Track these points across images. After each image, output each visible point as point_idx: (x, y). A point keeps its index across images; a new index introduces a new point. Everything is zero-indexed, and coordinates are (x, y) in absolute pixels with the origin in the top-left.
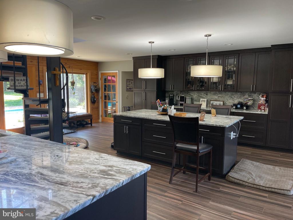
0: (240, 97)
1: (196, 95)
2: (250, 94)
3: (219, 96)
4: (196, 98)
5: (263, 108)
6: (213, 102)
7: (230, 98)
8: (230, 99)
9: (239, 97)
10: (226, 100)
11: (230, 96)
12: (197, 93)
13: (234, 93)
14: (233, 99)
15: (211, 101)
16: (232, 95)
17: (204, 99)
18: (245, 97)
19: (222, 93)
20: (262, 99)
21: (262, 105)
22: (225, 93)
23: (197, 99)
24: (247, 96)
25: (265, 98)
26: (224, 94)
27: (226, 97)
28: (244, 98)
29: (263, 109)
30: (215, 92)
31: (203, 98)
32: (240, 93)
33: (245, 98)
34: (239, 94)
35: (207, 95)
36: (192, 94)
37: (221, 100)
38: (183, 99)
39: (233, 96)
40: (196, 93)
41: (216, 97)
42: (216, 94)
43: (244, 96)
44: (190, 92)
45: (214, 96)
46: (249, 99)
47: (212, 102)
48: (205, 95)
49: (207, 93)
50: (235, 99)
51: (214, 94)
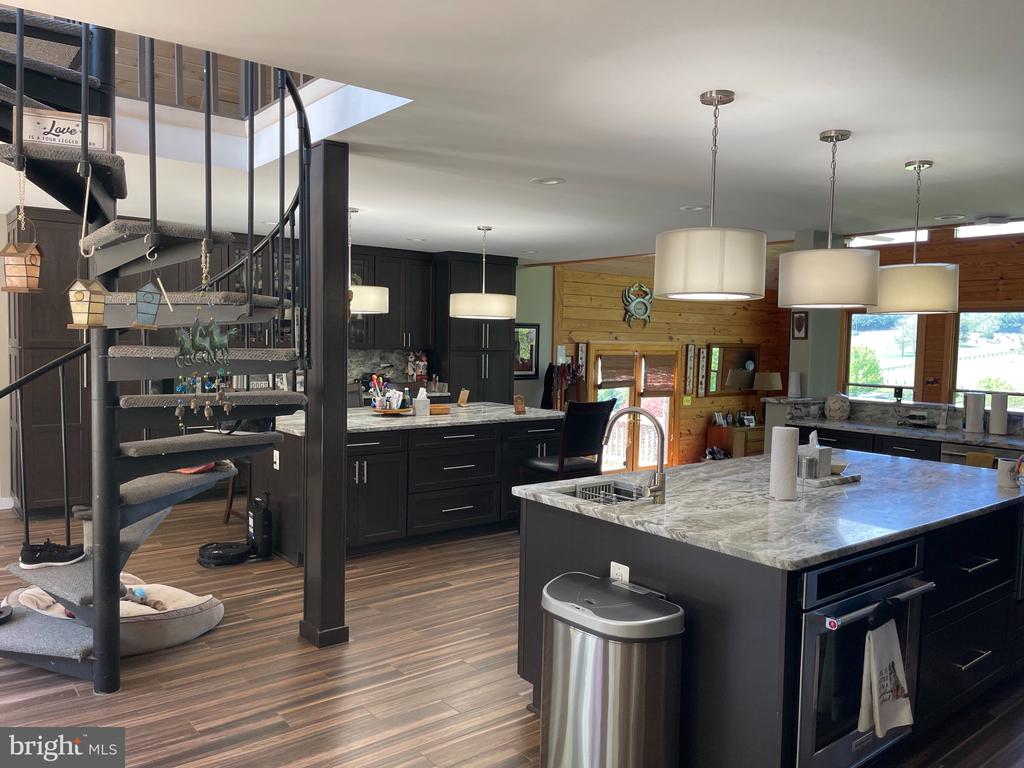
0: (363, 362)
2: (382, 354)
18: (374, 361)
20: (421, 364)
24: (376, 360)
25: (426, 363)
28: (372, 364)
33: (374, 364)
43: (371, 358)
46: (382, 365)
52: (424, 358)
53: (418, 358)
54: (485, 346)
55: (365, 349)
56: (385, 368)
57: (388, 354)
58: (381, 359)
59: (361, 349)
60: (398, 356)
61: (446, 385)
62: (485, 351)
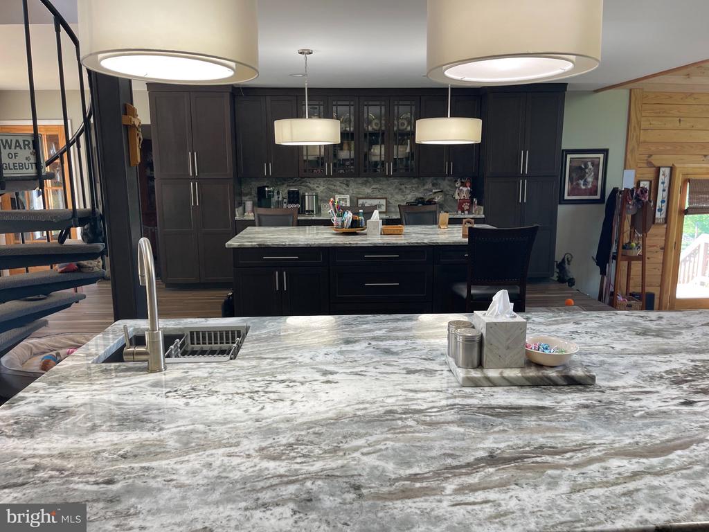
0: (417, 189)
1: (321, 188)
2: (435, 181)
3: (373, 187)
4: (324, 194)
5: (466, 207)
6: (364, 201)
7: (397, 191)
8: (397, 193)
9: (415, 187)
10: (390, 196)
11: (396, 187)
12: (324, 182)
13: (404, 180)
14: (403, 192)
15: (358, 198)
16: (401, 184)
17: (342, 197)
18: (426, 187)
19: (380, 180)
20: (465, 189)
21: (463, 201)
22: (388, 180)
23: (326, 197)
24: (429, 186)
25: (469, 188)
26: (384, 183)
27: (389, 189)
28: (425, 190)
29: (467, 210)
30: (365, 179)
31: (340, 193)
32: (416, 179)
33: (427, 190)
34: (414, 181)
35: (348, 185)
36: (311, 186)
37: (379, 197)
38: (295, 197)
39: (403, 187)
40: (322, 183)
41: (368, 190)
42: (368, 184)
43: (424, 185)
44: (308, 180)
45: (364, 188)
46: (434, 191)
47: (360, 202)
48: (344, 186)
49: (347, 181)
50: (408, 191)
51: (365, 183)
52: (468, 184)
53: (463, 185)
54: (524, 171)
55: (418, 177)
56: (435, 193)
57: (439, 181)
58: (433, 185)
59: (414, 177)
60: (449, 183)
61: (482, 208)
62: (524, 176)
